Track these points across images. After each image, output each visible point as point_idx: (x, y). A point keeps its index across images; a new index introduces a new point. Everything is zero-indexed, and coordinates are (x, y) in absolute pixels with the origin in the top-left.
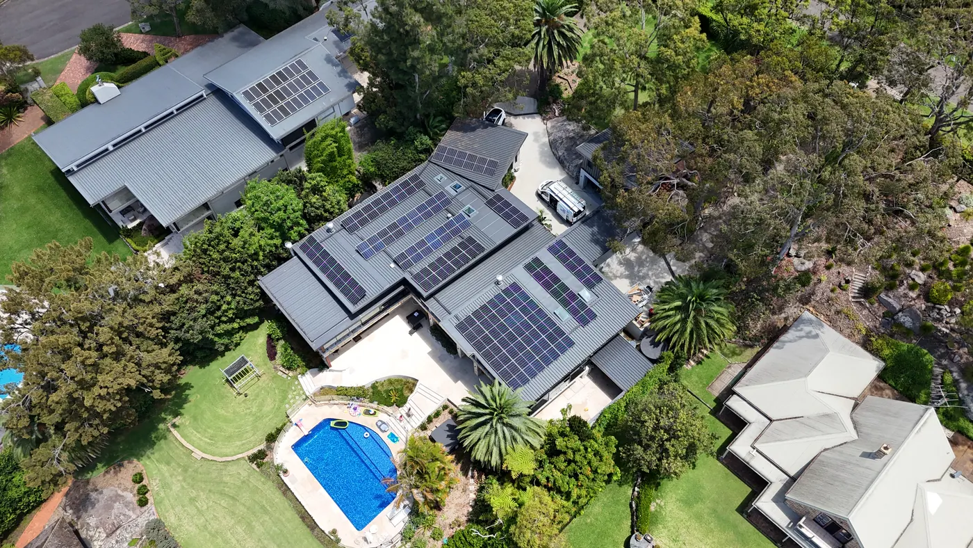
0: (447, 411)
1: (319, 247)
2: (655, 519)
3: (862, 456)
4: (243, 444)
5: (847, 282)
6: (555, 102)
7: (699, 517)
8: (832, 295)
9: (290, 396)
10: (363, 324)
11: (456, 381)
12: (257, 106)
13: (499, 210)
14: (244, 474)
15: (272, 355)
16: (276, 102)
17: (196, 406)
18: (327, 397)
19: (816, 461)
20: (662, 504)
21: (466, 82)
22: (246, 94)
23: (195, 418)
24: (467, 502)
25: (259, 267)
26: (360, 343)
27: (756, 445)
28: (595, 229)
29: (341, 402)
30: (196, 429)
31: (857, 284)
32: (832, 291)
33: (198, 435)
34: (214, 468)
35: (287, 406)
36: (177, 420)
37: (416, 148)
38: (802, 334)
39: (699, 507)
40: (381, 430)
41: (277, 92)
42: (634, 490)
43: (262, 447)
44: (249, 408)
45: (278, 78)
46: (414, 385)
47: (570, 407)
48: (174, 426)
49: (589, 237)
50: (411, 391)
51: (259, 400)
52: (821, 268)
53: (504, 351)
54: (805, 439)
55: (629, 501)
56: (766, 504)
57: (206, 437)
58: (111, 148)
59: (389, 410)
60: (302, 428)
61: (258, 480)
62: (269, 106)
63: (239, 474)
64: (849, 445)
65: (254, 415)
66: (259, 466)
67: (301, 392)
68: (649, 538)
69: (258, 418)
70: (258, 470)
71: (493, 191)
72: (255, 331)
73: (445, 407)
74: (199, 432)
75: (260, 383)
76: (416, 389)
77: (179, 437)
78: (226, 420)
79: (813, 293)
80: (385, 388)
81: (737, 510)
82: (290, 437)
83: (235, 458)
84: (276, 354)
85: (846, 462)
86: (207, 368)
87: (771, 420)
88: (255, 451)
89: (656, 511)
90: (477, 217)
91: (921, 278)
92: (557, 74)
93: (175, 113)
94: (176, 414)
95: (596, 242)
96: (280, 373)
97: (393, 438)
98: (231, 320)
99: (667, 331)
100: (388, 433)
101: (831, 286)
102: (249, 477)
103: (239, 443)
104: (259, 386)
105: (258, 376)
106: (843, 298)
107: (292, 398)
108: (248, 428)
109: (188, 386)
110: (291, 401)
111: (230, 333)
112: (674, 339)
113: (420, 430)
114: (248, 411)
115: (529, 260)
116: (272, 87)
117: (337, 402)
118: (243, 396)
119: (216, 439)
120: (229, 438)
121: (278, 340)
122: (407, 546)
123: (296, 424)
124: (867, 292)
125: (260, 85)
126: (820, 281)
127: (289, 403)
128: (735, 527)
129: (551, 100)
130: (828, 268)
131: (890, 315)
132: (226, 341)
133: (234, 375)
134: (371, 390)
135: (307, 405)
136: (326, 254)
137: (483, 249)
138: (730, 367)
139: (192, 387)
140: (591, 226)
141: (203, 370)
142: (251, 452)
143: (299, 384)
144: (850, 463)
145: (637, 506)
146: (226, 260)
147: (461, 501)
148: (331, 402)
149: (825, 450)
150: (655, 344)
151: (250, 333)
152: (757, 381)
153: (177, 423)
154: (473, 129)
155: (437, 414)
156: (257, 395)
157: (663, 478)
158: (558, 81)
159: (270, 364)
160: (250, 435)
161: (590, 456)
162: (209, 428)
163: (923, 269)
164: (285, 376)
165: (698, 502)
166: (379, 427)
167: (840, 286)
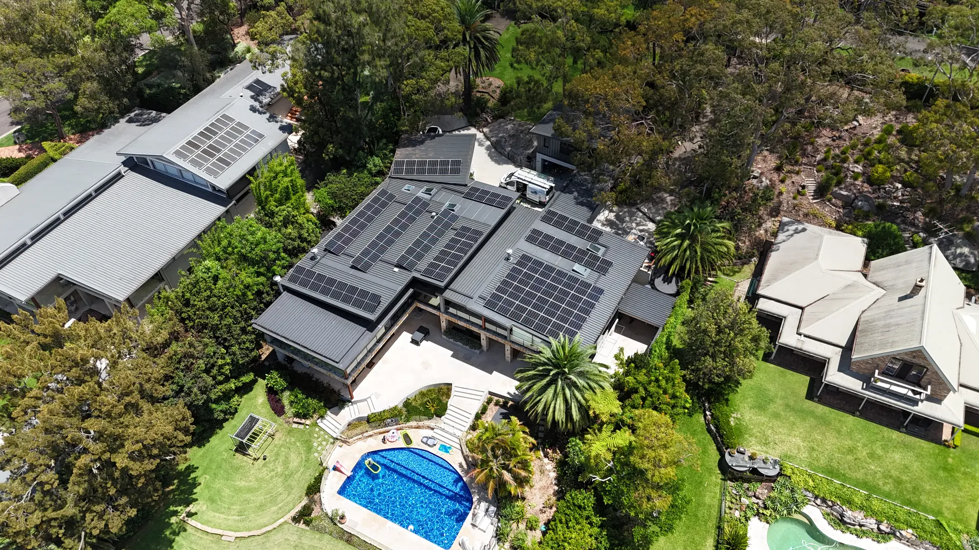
0: (492, 405)
1: (310, 273)
2: (740, 431)
3: (899, 301)
4: (280, 508)
5: (804, 187)
6: (483, 111)
7: (776, 416)
8: (796, 202)
9: (315, 444)
10: (379, 341)
11: (491, 373)
12: (193, 162)
13: (479, 200)
14: (294, 538)
15: (279, 410)
16: (212, 156)
17: (208, 487)
18: (358, 430)
19: (860, 323)
20: (739, 416)
21: (411, 89)
22: (178, 153)
23: (212, 500)
24: (549, 482)
25: (249, 311)
26: (375, 368)
27: (801, 331)
28: (576, 194)
29: (376, 431)
30: (217, 511)
31: (811, 187)
32: (794, 198)
33: (222, 516)
34: (255, 544)
35: (316, 455)
36: (192, 508)
37: (370, 172)
38: (791, 232)
39: (772, 408)
40: (429, 445)
41: (210, 146)
42: (705, 416)
43: (305, 501)
44: (273, 470)
45: (208, 133)
46: (449, 390)
47: (622, 350)
48: (190, 515)
49: (573, 202)
50: (448, 396)
51: (282, 458)
52: (777, 182)
53: (542, 314)
54: (842, 310)
55: (705, 428)
56: (834, 376)
57: (233, 515)
58: (29, 243)
59: (431, 423)
60: (342, 470)
61: (311, 539)
62: (206, 160)
63: (287, 540)
64: (882, 299)
65: (281, 475)
66: (307, 523)
67: (326, 437)
68: (742, 449)
69: (287, 477)
70: (307, 528)
71: (466, 185)
72: (251, 393)
73: (489, 401)
74: (223, 513)
75: (276, 441)
76: (453, 393)
77: (199, 526)
78: (250, 490)
79: (780, 203)
80: (419, 402)
81: (807, 398)
82: (331, 484)
83: (276, 525)
84: (283, 407)
85: (889, 311)
86: (207, 445)
87: (802, 308)
88: (298, 508)
89: (737, 424)
90: (461, 209)
91: (859, 169)
92: (475, 90)
93: (94, 194)
94: (188, 503)
95: (582, 204)
96: (295, 426)
97: (445, 449)
98: (227, 380)
99: (678, 262)
100: (438, 446)
101: (792, 195)
102: (300, 538)
103: (274, 508)
104: (276, 446)
105: (272, 436)
106: (805, 202)
107: (319, 445)
108: (280, 490)
109: (191, 469)
110: (319, 448)
111: (227, 396)
112: (688, 266)
113: (471, 432)
114: (273, 473)
115: (528, 233)
116: (203, 143)
117: (371, 433)
118: (261, 461)
119: (246, 513)
120: (261, 507)
121: (282, 391)
122: (505, 546)
123: (335, 469)
124: (821, 192)
125: (189, 143)
126: (781, 193)
127: (317, 451)
128: (812, 413)
129: (478, 110)
130: (782, 181)
131: (848, 204)
132: (223, 406)
133: (248, 437)
134: (404, 410)
135: (338, 448)
136: (321, 277)
137: (481, 233)
138: (738, 286)
139: (197, 468)
140: (571, 192)
141: (203, 449)
142: (293, 513)
143: (321, 429)
144: (893, 310)
145: (717, 427)
146: (212, 309)
147: (543, 483)
148: (366, 434)
149: (863, 312)
150: (667, 280)
151: (245, 396)
152: (775, 278)
153: (193, 511)
154: (422, 142)
155: (484, 410)
156: (277, 454)
157: (729, 394)
158: (478, 95)
159: (281, 420)
160: (284, 496)
161: (663, 383)
162: (233, 504)
163: (856, 162)
164: (301, 427)
165: (769, 403)
166: (426, 444)
167: (799, 192)
